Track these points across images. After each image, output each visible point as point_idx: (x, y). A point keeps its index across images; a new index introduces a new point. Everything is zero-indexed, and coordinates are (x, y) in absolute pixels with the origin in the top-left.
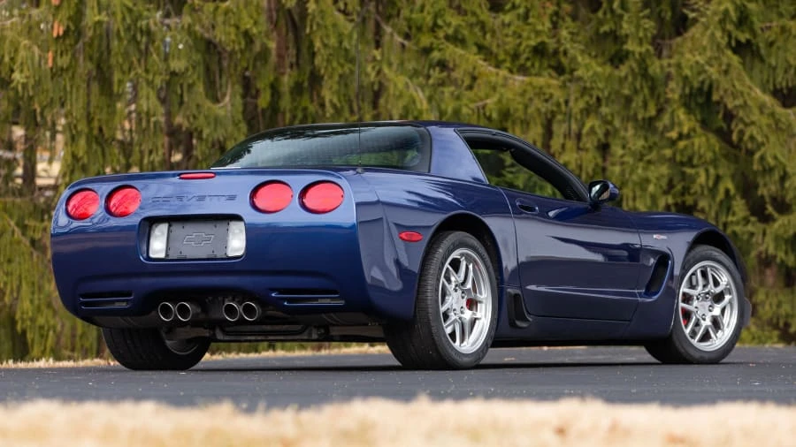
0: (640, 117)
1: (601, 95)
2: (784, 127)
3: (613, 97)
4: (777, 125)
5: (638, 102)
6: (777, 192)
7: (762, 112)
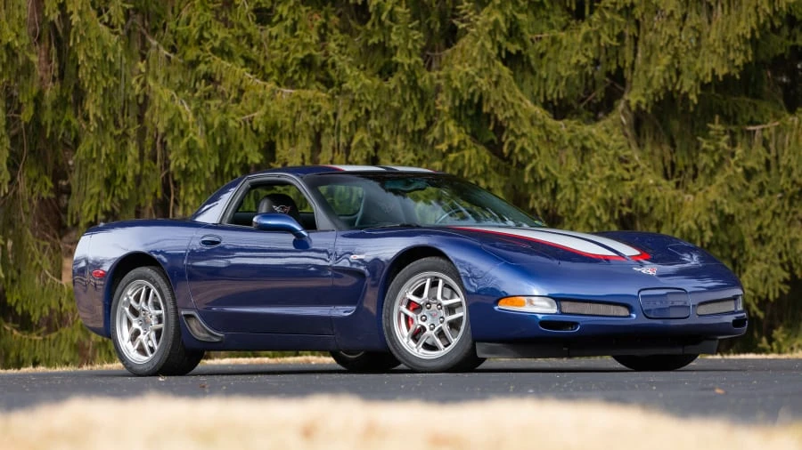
0: (409, 130)
1: (370, 108)
2: (555, 139)
3: (382, 110)
4: (548, 136)
5: (407, 114)
6: (549, 203)
7: (532, 124)
